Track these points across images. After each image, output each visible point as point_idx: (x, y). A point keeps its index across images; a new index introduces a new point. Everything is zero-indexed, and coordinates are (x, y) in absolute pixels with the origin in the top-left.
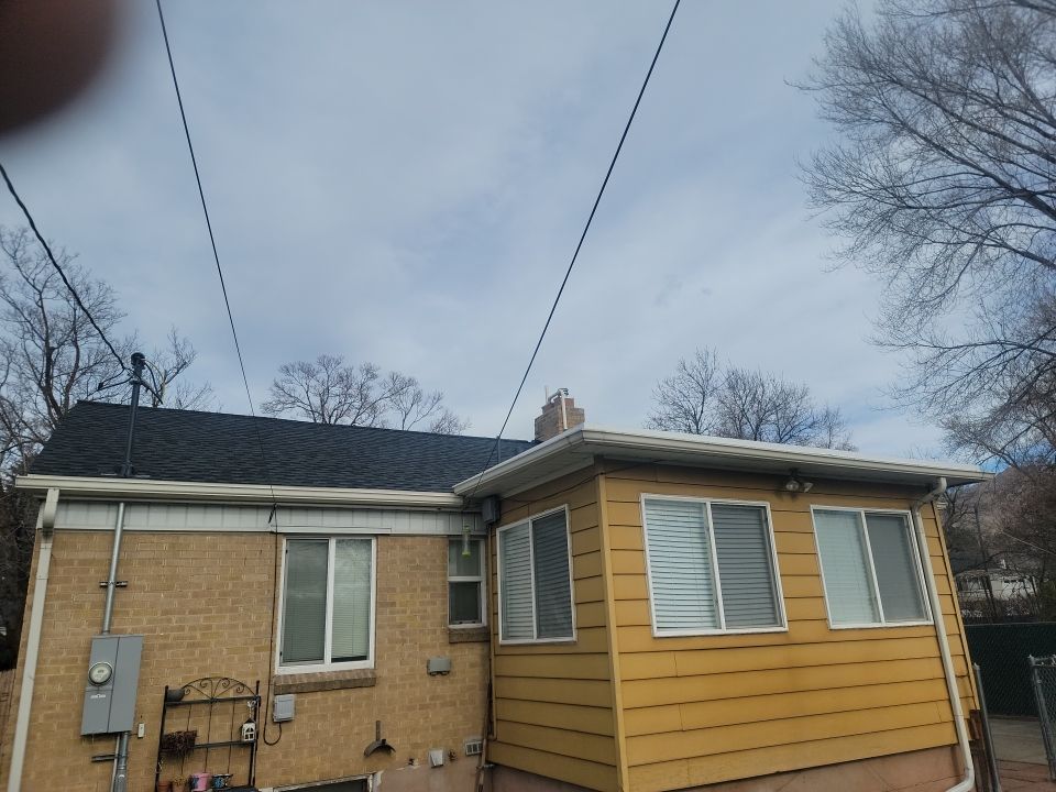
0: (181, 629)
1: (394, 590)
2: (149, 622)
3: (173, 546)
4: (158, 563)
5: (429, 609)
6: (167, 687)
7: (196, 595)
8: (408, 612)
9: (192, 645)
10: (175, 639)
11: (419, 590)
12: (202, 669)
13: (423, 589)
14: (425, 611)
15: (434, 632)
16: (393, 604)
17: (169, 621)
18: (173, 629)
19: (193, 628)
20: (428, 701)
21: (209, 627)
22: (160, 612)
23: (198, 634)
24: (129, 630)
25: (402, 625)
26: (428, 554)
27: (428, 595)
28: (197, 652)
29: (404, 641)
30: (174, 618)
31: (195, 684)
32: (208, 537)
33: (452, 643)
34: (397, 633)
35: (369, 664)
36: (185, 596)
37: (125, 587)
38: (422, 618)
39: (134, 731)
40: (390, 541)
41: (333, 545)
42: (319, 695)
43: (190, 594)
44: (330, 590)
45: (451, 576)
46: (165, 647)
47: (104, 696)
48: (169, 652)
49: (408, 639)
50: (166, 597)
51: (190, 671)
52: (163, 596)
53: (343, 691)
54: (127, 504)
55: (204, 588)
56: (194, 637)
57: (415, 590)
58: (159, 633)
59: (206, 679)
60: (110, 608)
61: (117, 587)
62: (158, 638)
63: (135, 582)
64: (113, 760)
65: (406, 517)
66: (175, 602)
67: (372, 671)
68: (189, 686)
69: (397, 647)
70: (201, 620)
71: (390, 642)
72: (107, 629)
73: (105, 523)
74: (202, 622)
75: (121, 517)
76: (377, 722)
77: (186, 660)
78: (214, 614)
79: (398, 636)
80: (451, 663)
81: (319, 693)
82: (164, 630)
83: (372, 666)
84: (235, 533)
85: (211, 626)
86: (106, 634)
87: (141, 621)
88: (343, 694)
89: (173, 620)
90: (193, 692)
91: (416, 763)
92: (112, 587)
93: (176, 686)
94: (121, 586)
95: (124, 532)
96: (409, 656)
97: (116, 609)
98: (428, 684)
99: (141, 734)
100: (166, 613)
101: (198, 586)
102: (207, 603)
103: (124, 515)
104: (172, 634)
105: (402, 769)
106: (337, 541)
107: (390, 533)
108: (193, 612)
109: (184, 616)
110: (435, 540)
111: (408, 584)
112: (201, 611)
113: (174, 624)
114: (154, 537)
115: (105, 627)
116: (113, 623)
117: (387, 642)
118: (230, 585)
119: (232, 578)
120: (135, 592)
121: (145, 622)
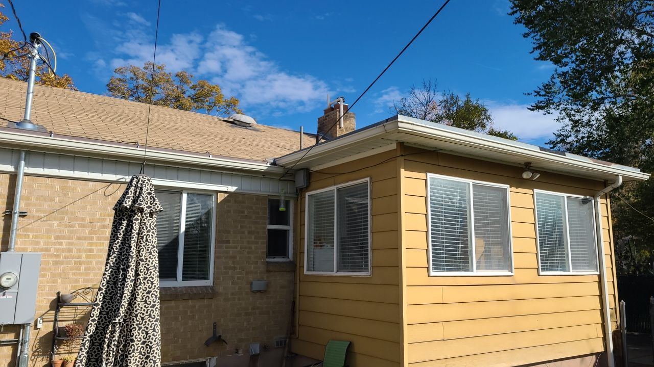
0: (70, 250)
1: (229, 232)
2: (45, 243)
3: (62, 188)
4: (52, 200)
5: (253, 246)
6: (58, 293)
7: (81, 226)
8: (239, 248)
9: (80, 263)
10: (66, 257)
11: (246, 232)
12: (85, 281)
13: (249, 233)
14: (250, 248)
15: (256, 263)
16: (228, 242)
17: (61, 244)
18: (64, 250)
19: (79, 250)
20: (250, 311)
21: (91, 251)
22: (53, 237)
23: (83, 255)
24: (29, 250)
25: (234, 257)
26: (254, 208)
27: (253, 237)
28: (82, 268)
29: (235, 268)
30: (64, 242)
31: (80, 291)
32: (91, 183)
33: (268, 271)
34: (230, 262)
35: (209, 283)
36: (73, 226)
37: (26, 216)
38: (248, 253)
39: (33, 324)
40: (228, 196)
41: (185, 196)
42: (173, 303)
43: (77, 226)
44: (183, 229)
45: (268, 224)
46: (56, 263)
47: (11, 297)
48: (61, 267)
49: (237, 266)
50: (58, 226)
51: (77, 281)
52: (55, 225)
53: (190, 301)
54: (28, 153)
55: (87, 221)
56: (80, 257)
57: (243, 233)
58: (52, 252)
59: (89, 288)
60: (14, 232)
61: (20, 216)
62: (52, 256)
63: (32, 212)
64: (17, 345)
65: (239, 180)
66: (66, 230)
67: (212, 288)
68: (75, 294)
69: (230, 272)
70: (86, 245)
71: (225, 268)
72: (12, 247)
73: (10, 166)
74: (86, 246)
75: (23, 163)
76: (214, 323)
77: (74, 274)
78: (95, 241)
79: (231, 264)
80: (268, 285)
81: (173, 302)
82: (56, 250)
83: (212, 284)
84: (112, 182)
85: (93, 250)
86: (12, 250)
87: (38, 243)
88: (190, 303)
89: (64, 244)
90: (79, 296)
91: (240, 352)
92: (16, 217)
93: (66, 291)
94: (22, 215)
95: (26, 174)
96: (239, 278)
97: (20, 232)
98: (251, 299)
99: (39, 326)
100: (57, 238)
101: (83, 219)
102: (90, 232)
103: (25, 161)
104: (63, 254)
105: (230, 356)
106: (188, 194)
107: (227, 190)
108: (79, 238)
109: (72, 241)
110: (259, 198)
111: (239, 228)
112: (85, 239)
113: (64, 246)
114: (49, 181)
115: (11, 246)
116: (17, 243)
117: (223, 268)
118: (108, 220)
119: (109, 216)
120: (34, 220)
121: (42, 243)
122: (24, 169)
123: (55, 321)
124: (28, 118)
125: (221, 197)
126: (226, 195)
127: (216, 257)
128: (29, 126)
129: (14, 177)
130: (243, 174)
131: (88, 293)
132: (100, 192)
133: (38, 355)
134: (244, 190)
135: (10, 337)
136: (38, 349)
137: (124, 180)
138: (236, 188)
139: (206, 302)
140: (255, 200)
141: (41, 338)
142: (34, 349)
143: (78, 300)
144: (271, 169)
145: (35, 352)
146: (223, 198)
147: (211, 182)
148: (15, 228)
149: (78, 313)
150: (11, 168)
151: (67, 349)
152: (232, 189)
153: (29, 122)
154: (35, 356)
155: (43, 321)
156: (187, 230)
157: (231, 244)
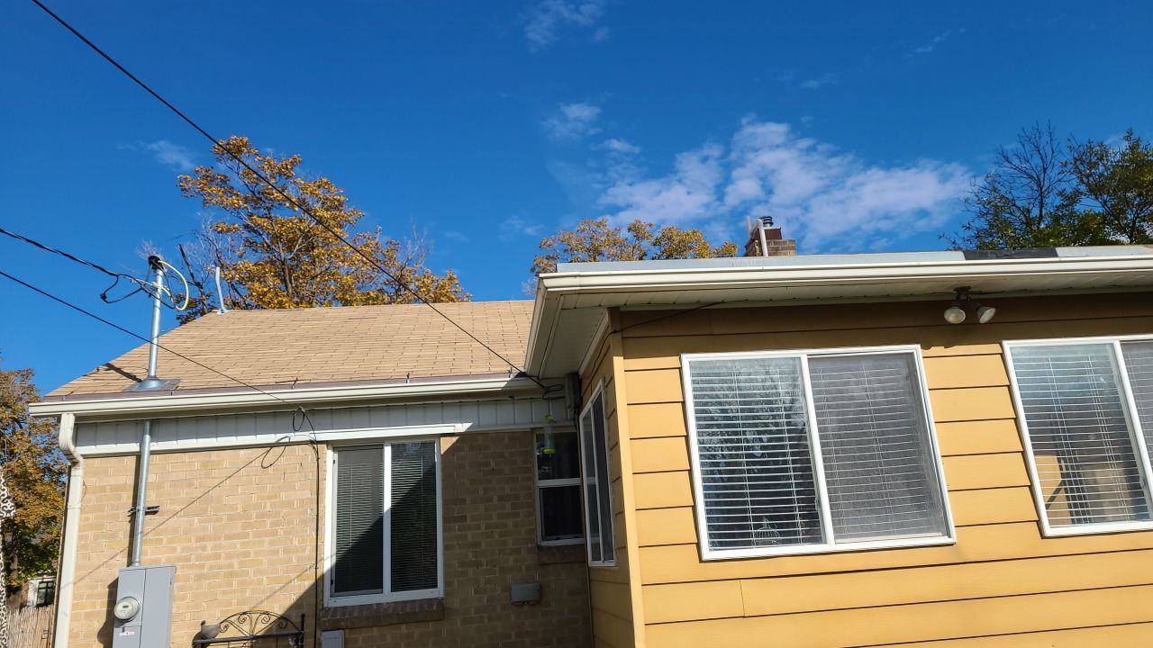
0: (217, 557)
1: (463, 501)
2: (183, 550)
3: (205, 465)
4: (190, 485)
5: (510, 523)
7: (231, 518)
8: (483, 528)
9: (231, 575)
10: (211, 568)
11: (495, 498)
12: (242, 602)
13: (501, 498)
14: (506, 525)
15: (518, 551)
16: (463, 518)
17: (204, 548)
18: (208, 558)
19: (229, 556)
20: (513, 639)
21: (247, 554)
22: (193, 539)
23: (235, 562)
24: (163, 560)
25: (475, 545)
26: (507, 455)
27: (508, 506)
28: (235, 581)
29: (478, 564)
30: (209, 544)
31: (232, 619)
32: (242, 452)
33: (543, 565)
34: (470, 554)
35: (438, 592)
36: (220, 520)
37: (156, 512)
38: (501, 534)
40: (457, 441)
41: (388, 451)
42: (375, 631)
43: (225, 518)
44: (387, 504)
45: (540, 479)
46: (200, 577)
47: (133, 633)
48: (205, 583)
49: (484, 561)
50: (200, 521)
51: (229, 604)
52: (196, 520)
53: (404, 627)
54: (153, 422)
55: (240, 510)
56: (231, 566)
57: (490, 500)
58: (194, 561)
59: (245, 613)
60: (139, 536)
61: (147, 513)
62: (192, 567)
63: (166, 507)
65: (472, 411)
66: (210, 527)
67: (440, 602)
68: (227, 621)
69: (471, 571)
70: (238, 545)
71: (461, 565)
72: (137, 560)
73: (134, 445)
74: (239, 549)
75: (147, 437)
77: (224, 593)
78: (251, 539)
79: (472, 558)
80: (541, 589)
81: (375, 629)
82: (199, 558)
83: (442, 595)
84: (271, 446)
85: (249, 552)
86: (137, 564)
87: (174, 550)
88: (404, 629)
89: (209, 548)
90: (231, 627)
92: (141, 515)
93: (212, 622)
94: (152, 511)
95: (153, 453)
96: (487, 582)
97: (150, 536)
98: (513, 617)
100: (200, 539)
101: (233, 508)
102: (244, 527)
103: (151, 434)
104: (208, 563)
106: (393, 446)
107: (453, 431)
108: (229, 537)
109: (219, 542)
110: (515, 437)
111: (481, 492)
112: (237, 536)
113: (209, 551)
114: (186, 456)
115: (135, 558)
116: (146, 553)
117: (457, 565)
118: (268, 504)
119: (270, 498)
120: (166, 517)
121: (179, 550)
122: (151, 445)
124: (153, 374)
125: (446, 444)
126: (454, 439)
127: (446, 548)
128: (154, 384)
129: (139, 456)
131: (245, 620)
132: (257, 463)
134: (485, 426)
137: (286, 440)
138: (470, 424)
139: (431, 627)
140: (507, 440)
143: (231, 632)
144: (519, 384)
146: (449, 445)
147: (425, 422)
148: (140, 530)
150: (134, 447)
152: (462, 427)
153: (155, 378)
156: (393, 509)
157: (468, 522)
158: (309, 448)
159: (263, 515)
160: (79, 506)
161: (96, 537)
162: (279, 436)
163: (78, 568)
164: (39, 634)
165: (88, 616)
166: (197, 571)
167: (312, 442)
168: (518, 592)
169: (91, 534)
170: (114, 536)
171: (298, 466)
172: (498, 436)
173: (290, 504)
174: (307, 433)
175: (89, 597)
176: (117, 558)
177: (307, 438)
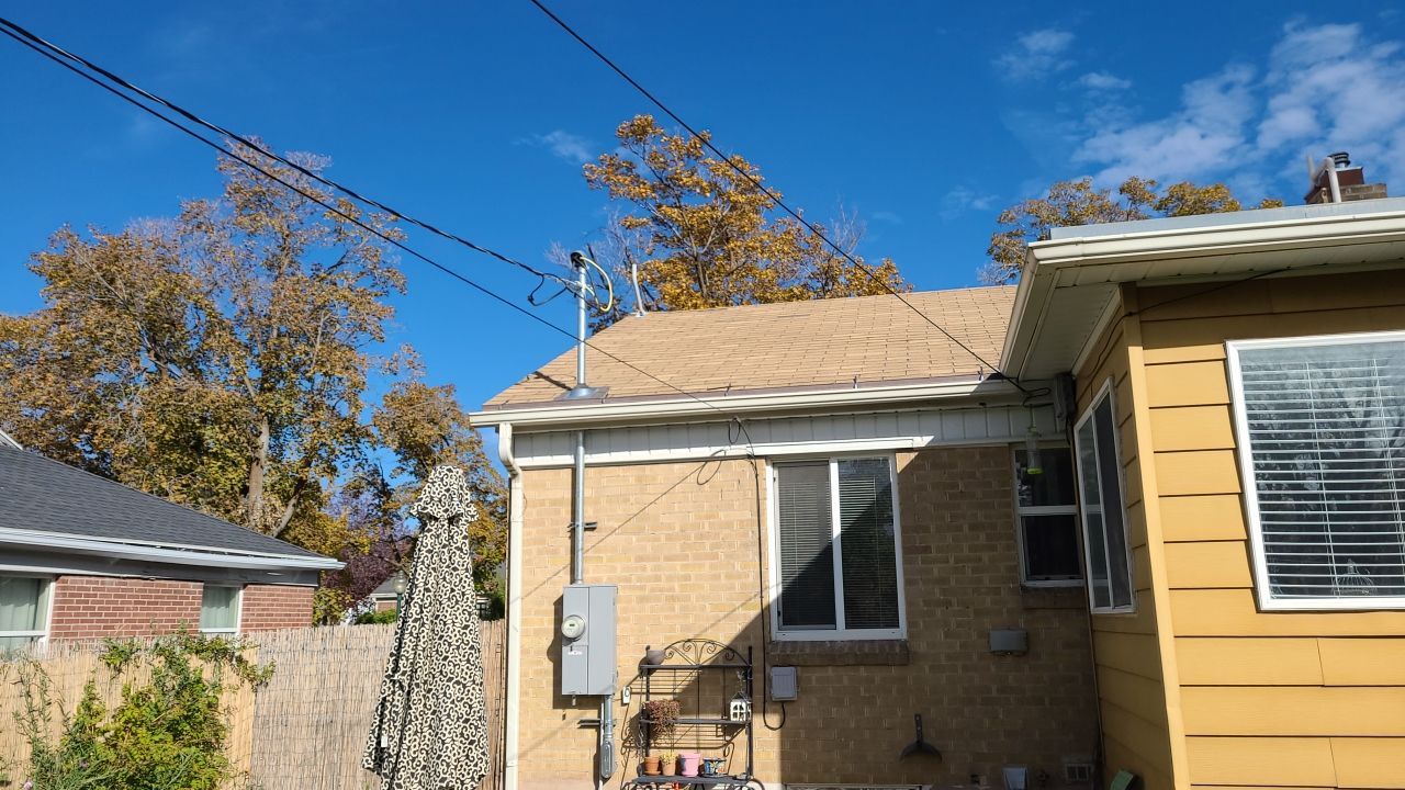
0: (658, 578)
1: (926, 529)
2: (624, 569)
3: (639, 479)
4: (626, 500)
5: (985, 556)
6: (648, 648)
7: (669, 538)
8: (952, 561)
9: (673, 599)
10: (653, 590)
11: (966, 528)
12: (685, 628)
13: (973, 527)
14: (980, 560)
15: (997, 591)
16: (927, 549)
17: (644, 569)
18: (648, 579)
19: (670, 578)
20: (994, 694)
21: (687, 578)
22: (632, 559)
23: (676, 585)
24: (605, 579)
25: (943, 581)
26: (978, 475)
27: (982, 536)
28: (677, 606)
29: (948, 604)
30: (649, 565)
31: (677, 646)
32: (677, 466)
33: (1029, 610)
34: (937, 591)
35: (900, 633)
36: (658, 540)
37: (594, 528)
38: (974, 570)
39: (618, 696)
40: (916, 457)
41: (834, 468)
42: (830, 671)
43: (663, 537)
44: (837, 530)
45: (1022, 506)
46: (642, 600)
47: (580, 653)
48: (647, 606)
49: (954, 600)
50: (638, 540)
51: (672, 630)
52: (634, 539)
53: (862, 669)
54: (586, 433)
55: (677, 529)
56: (672, 589)
57: (959, 528)
58: (634, 582)
59: (689, 640)
60: (580, 553)
61: (586, 529)
62: (634, 588)
63: (604, 524)
64: (599, 726)
65: (934, 422)
66: (649, 546)
67: (903, 644)
68: (671, 648)
69: (938, 612)
70: (678, 568)
71: (926, 603)
72: (580, 577)
73: (568, 457)
74: (680, 571)
75: (581, 449)
76: (916, 716)
77: (666, 617)
78: (691, 561)
79: (938, 595)
80: (1027, 638)
81: (830, 668)
82: (640, 579)
83: (905, 637)
84: (706, 460)
85: (689, 576)
86: (580, 582)
87: (614, 569)
88: (863, 672)
89: (649, 568)
90: (676, 655)
91: (983, 780)
92: (580, 530)
93: (657, 647)
94: (590, 527)
95: (588, 466)
96: (959, 625)
97: (589, 554)
98: (993, 668)
99: (626, 700)
100: (640, 559)
101: (671, 527)
102: (683, 548)
103: (584, 446)
104: (649, 585)
105: (960, 787)
106: (839, 462)
107: (911, 446)
108: (668, 559)
109: (659, 563)
110: (986, 453)
111: (948, 519)
112: (676, 558)
113: (649, 573)
114: (619, 470)
115: (577, 576)
116: (588, 571)
117: (922, 604)
118: (707, 526)
119: (708, 517)
120: (605, 534)
121: (619, 570)
122: (585, 457)
123: (648, 693)
124: (582, 382)
125: (903, 461)
126: (913, 455)
127: (908, 582)
128: (584, 393)
129: (574, 469)
130: (943, 408)
131: (689, 647)
132: (693, 479)
133: (630, 747)
134: (949, 440)
135: (591, 714)
136: (629, 737)
137: (722, 454)
138: (931, 438)
139: (894, 671)
140: (978, 457)
141: (632, 720)
142: (625, 737)
143: (676, 660)
144: (991, 387)
145: (625, 741)
146: (906, 463)
147: (878, 435)
148: (580, 547)
149: (678, 683)
150: (568, 459)
151: (668, 741)
152: (921, 441)
153: (584, 386)
154: (626, 747)
155: (631, 693)
156: (844, 535)
157: (933, 554)
158: (746, 463)
159: (702, 536)
160: (521, 520)
161: (540, 552)
162: (714, 449)
163: (524, 583)
164: (493, 647)
165: (537, 633)
166: (638, 593)
167: (749, 457)
168: (999, 640)
169: (534, 548)
170: (555, 552)
171: (736, 483)
172: (967, 452)
173: (729, 525)
174: (744, 446)
175: (537, 613)
176: (561, 574)
177: (744, 452)
